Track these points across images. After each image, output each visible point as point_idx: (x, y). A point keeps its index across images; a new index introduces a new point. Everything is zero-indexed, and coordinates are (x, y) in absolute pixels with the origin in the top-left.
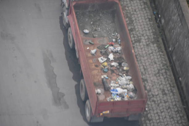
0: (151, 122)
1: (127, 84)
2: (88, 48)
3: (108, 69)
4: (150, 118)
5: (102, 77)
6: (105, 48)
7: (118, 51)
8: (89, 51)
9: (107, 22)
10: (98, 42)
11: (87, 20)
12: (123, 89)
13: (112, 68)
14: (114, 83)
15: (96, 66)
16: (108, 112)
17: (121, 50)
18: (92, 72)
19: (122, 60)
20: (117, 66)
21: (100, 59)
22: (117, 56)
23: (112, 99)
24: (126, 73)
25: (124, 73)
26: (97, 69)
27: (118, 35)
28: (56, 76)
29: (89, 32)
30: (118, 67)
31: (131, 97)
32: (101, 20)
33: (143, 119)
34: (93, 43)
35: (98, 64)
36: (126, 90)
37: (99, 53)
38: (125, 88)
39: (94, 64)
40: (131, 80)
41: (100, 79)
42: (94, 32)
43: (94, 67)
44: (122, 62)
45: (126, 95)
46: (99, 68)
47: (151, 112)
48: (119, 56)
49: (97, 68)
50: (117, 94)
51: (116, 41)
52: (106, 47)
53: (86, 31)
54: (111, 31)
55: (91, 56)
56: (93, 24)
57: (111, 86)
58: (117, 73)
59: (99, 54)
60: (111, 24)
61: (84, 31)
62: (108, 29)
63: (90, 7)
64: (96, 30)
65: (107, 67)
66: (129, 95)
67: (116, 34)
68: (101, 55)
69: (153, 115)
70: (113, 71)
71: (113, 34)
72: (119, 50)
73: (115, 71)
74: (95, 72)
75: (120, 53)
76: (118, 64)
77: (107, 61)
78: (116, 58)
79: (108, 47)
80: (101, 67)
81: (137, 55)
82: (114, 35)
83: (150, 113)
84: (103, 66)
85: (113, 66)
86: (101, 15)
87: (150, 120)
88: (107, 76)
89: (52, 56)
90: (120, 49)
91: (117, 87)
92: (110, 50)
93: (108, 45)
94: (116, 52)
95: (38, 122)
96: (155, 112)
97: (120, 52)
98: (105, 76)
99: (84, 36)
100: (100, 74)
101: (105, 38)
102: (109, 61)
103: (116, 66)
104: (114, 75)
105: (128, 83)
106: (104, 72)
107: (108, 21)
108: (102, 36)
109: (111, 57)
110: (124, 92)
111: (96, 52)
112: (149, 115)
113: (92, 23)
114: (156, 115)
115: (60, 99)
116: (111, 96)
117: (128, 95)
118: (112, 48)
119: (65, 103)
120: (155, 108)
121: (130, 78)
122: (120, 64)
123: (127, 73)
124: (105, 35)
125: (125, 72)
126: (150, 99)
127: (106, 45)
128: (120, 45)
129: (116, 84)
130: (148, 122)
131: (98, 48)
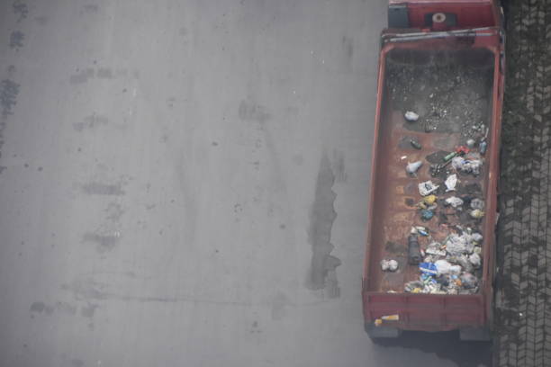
0: (520, 348)
1: (466, 253)
2: (404, 157)
3: (434, 212)
4: (523, 338)
5: (413, 230)
6: (445, 161)
7: (471, 168)
8: (405, 164)
9: (469, 96)
10: (432, 145)
11: (423, 88)
12: (453, 263)
13: (444, 211)
14: (436, 246)
15: (410, 203)
16: (396, 317)
17: (480, 168)
18: (396, 216)
19: (476, 192)
20: (458, 206)
21: (421, 187)
22: (466, 182)
23: (418, 285)
24: (473, 226)
25: (469, 226)
26: (407, 211)
27: (485, 129)
28: (335, 215)
29: (419, 119)
30: (460, 209)
31: (465, 286)
32: (457, 91)
33: (505, 338)
34: (419, 146)
35: (414, 199)
36: (457, 268)
37: (428, 169)
38: (458, 263)
39: (403, 199)
40: (480, 243)
41: (406, 236)
42: (430, 118)
43: (402, 203)
44: (475, 197)
45: (455, 281)
46: (414, 208)
47: (531, 322)
48: (472, 183)
49: (410, 208)
50: (434, 276)
51: (476, 145)
52: (447, 157)
53: (411, 116)
54: (472, 119)
55: (405, 176)
56: (434, 100)
57: (427, 254)
58: (452, 225)
59: (426, 173)
60: (477, 103)
61: (407, 115)
62: (466, 113)
63: (432, 57)
64: (436, 114)
65: (432, 208)
66: (461, 279)
67: (483, 126)
68: (429, 176)
69: (531, 330)
70: (444, 218)
71: (474, 127)
72: (473, 166)
73: (449, 217)
74: (403, 217)
75: (475, 176)
76: (461, 202)
77: (437, 192)
78: (464, 185)
79: (452, 158)
80: (419, 206)
81: (543, 178)
82: (476, 131)
83: (526, 325)
84: (425, 204)
85: (450, 205)
86: (458, 78)
87: (519, 342)
88: (427, 230)
89: (341, 168)
90: (477, 165)
91: (442, 258)
92: (454, 166)
93: (453, 154)
94: (466, 171)
95: (255, 324)
96: (540, 323)
97: (478, 173)
98: (421, 229)
99: (404, 126)
100: (412, 223)
101: (452, 136)
102: (444, 192)
103: (455, 206)
104: (444, 228)
105: (470, 250)
106: (424, 219)
107: (473, 93)
108: (447, 131)
109: (451, 182)
110: (453, 272)
111: (418, 169)
112: (522, 331)
113: (431, 96)
114: (539, 331)
115: (325, 273)
116: (419, 279)
117: (458, 280)
118: (459, 161)
119: (335, 283)
120: (541, 315)
121: (478, 237)
122: (467, 202)
123: (476, 224)
124: (456, 128)
125: (472, 222)
126: (537, 290)
127: (449, 153)
128: (483, 155)
129: (441, 250)
130: (513, 346)
131: (428, 158)
